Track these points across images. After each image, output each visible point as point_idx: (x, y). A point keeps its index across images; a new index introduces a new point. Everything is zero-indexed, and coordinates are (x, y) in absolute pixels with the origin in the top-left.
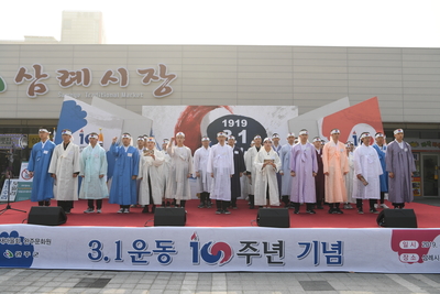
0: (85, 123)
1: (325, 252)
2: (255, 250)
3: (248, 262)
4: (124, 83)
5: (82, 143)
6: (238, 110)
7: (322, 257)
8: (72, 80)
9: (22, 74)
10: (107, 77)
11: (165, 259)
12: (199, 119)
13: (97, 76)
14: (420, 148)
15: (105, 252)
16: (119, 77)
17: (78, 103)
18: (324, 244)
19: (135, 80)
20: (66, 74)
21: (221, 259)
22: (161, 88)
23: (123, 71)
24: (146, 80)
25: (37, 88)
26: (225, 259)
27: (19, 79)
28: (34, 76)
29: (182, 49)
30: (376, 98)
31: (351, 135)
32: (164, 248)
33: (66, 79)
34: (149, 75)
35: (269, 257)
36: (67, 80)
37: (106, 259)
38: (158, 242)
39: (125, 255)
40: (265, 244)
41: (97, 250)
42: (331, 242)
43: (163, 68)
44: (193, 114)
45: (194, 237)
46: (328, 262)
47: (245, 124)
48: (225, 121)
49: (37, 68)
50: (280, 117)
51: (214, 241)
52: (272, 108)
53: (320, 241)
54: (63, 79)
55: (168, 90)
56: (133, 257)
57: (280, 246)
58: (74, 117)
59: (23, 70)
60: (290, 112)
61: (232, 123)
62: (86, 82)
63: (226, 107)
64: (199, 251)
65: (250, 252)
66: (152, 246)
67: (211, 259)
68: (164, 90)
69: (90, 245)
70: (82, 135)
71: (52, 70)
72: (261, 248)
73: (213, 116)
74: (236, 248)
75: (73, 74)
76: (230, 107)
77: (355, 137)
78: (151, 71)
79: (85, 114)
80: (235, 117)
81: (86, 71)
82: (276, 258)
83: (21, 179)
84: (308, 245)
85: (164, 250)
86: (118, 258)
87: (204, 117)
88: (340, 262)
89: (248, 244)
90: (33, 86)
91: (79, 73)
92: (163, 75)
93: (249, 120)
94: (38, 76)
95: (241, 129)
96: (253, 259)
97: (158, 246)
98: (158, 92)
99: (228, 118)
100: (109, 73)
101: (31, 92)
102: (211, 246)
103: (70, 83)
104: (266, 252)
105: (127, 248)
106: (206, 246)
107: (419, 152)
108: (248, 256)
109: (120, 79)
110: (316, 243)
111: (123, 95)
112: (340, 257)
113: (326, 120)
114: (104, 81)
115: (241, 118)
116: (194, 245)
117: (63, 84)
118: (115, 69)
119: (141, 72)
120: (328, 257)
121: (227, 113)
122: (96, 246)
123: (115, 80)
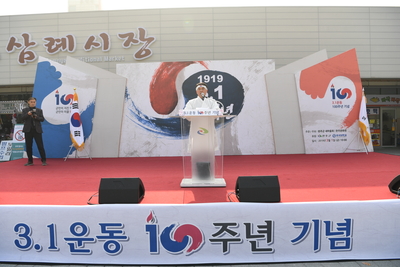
0: (60, 83)
1: (328, 233)
2: (234, 234)
3: (225, 249)
4: (106, 47)
5: (58, 103)
6: (213, 66)
7: (325, 240)
8: (58, 46)
9: (12, 43)
10: (90, 43)
11: (113, 248)
12: (174, 76)
13: (80, 42)
14: (380, 103)
15: (35, 238)
16: (101, 42)
17: (53, 63)
18: (328, 224)
19: (116, 44)
20: (52, 41)
21: (188, 247)
22: (141, 51)
23: (104, 36)
24: (126, 44)
25: (27, 56)
26: (194, 246)
27: (10, 48)
28: (23, 44)
29: (159, 12)
30: (354, 50)
31: (329, 88)
32: (111, 233)
33: (53, 45)
34: (129, 39)
35: (253, 243)
36: (53, 47)
37: (37, 247)
38: (103, 226)
39: (61, 242)
40: (248, 226)
41: (25, 235)
42: (337, 220)
43: (142, 32)
44: (168, 70)
45: (150, 218)
46: (333, 247)
47: (221, 79)
48: (200, 77)
49: (26, 36)
50: (257, 71)
51: (179, 223)
52: (249, 63)
53: (322, 219)
54: (49, 46)
55: (148, 52)
56: (72, 246)
57: (268, 228)
58: (49, 78)
59: (13, 39)
60: (267, 66)
61: (207, 79)
62: (71, 48)
63: (201, 63)
64: (158, 236)
65: (228, 236)
66: (95, 231)
67: (175, 247)
68: (144, 52)
69: (16, 229)
70: (57, 96)
71: (39, 38)
72: (241, 231)
73: (188, 72)
74: (208, 232)
75: (58, 40)
76: (205, 62)
77: (333, 90)
78: (131, 35)
79: (59, 74)
80: (210, 73)
81: (70, 37)
82: (263, 244)
83: (14, 141)
84: (306, 225)
85: (111, 236)
86: (52, 246)
87: (179, 74)
88: (347, 246)
89: (224, 226)
90: (22, 54)
91: (64, 40)
92: (142, 38)
93: (224, 74)
94: (27, 44)
95: (217, 84)
96: (232, 246)
97: (104, 231)
98: (138, 55)
99: (203, 73)
100: (92, 38)
101: (22, 60)
102: (174, 230)
103: (56, 49)
104: (248, 236)
105: (64, 232)
106: (168, 230)
107: (379, 107)
108: (225, 242)
109: (102, 43)
110: (316, 222)
111: (106, 59)
112: (348, 240)
113: (304, 73)
114: (87, 47)
115: (217, 73)
116: (151, 229)
117: (50, 50)
118: (97, 34)
119: (122, 36)
120: (332, 241)
121: (203, 69)
122: (23, 231)
123: (97, 45)
